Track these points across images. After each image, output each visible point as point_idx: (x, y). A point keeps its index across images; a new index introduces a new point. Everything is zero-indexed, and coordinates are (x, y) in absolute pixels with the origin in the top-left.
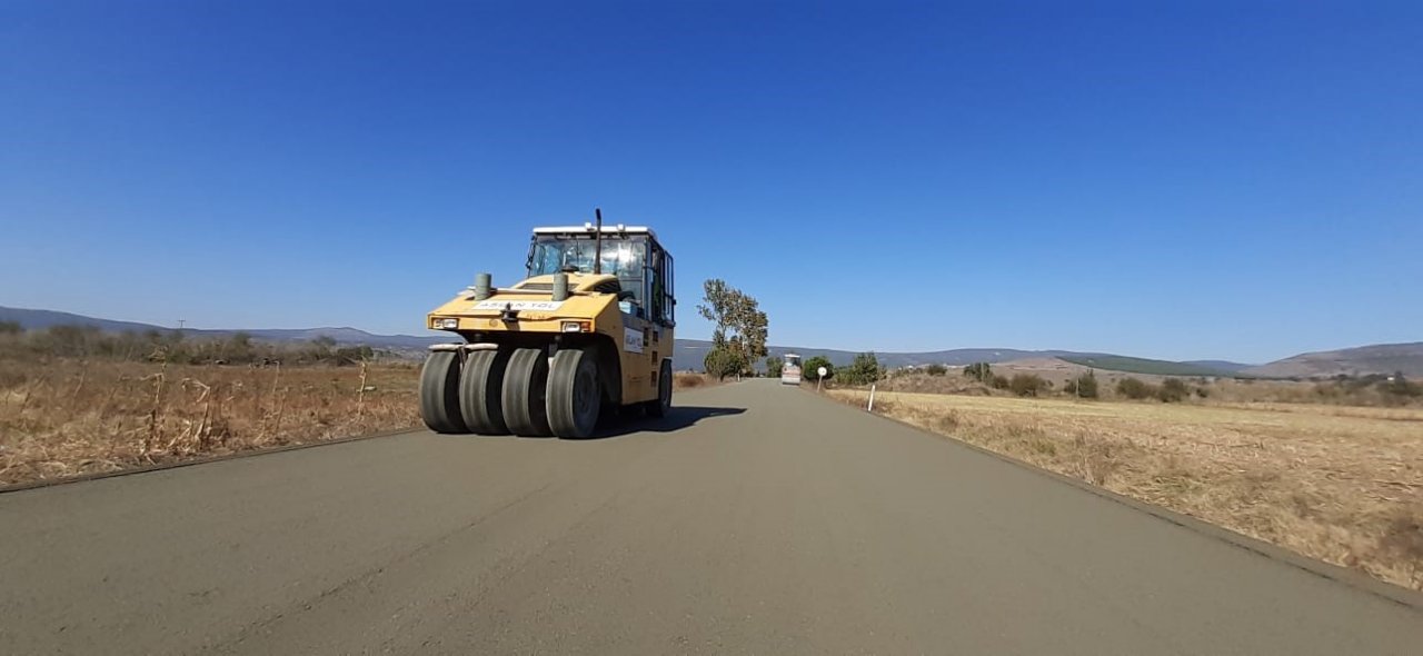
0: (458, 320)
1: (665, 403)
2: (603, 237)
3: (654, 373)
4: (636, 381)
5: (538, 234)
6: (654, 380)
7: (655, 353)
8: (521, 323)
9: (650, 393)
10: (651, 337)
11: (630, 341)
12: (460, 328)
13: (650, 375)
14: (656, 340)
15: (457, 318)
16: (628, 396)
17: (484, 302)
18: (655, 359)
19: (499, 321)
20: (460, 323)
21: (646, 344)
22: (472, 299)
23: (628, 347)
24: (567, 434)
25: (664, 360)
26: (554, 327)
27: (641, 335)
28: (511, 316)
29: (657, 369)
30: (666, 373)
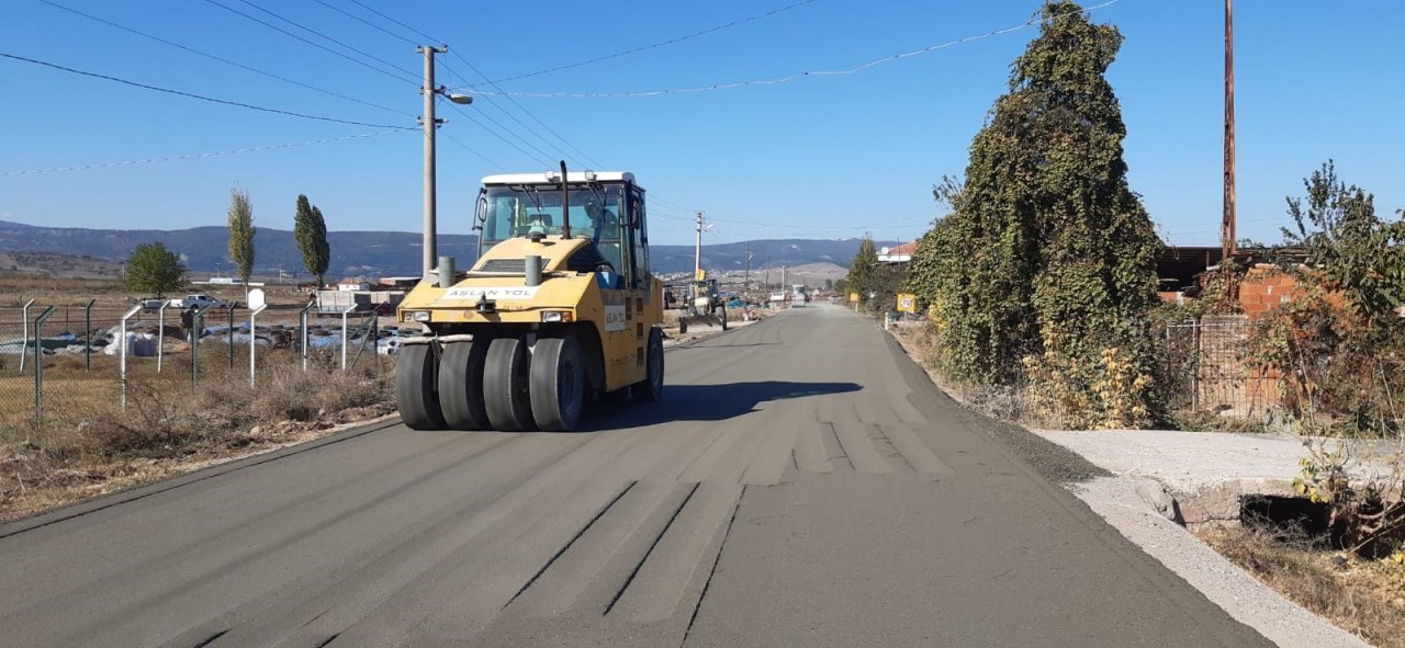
0: (430, 313)
1: (656, 383)
2: (570, 187)
3: (640, 349)
4: (619, 362)
5: (487, 185)
6: (640, 357)
7: (640, 325)
8: (501, 314)
9: (636, 374)
10: (634, 308)
11: (612, 321)
12: (433, 321)
13: (635, 352)
14: (640, 309)
15: (429, 311)
16: (612, 382)
17: (453, 289)
18: (640, 333)
19: (474, 312)
20: (433, 315)
21: (629, 317)
22: (438, 285)
23: (608, 327)
24: (554, 427)
25: (653, 329)
26: (534, 317)
27: (623, 308)
28: (488, 307)
29: (644, 343)
30: (655, 346)
